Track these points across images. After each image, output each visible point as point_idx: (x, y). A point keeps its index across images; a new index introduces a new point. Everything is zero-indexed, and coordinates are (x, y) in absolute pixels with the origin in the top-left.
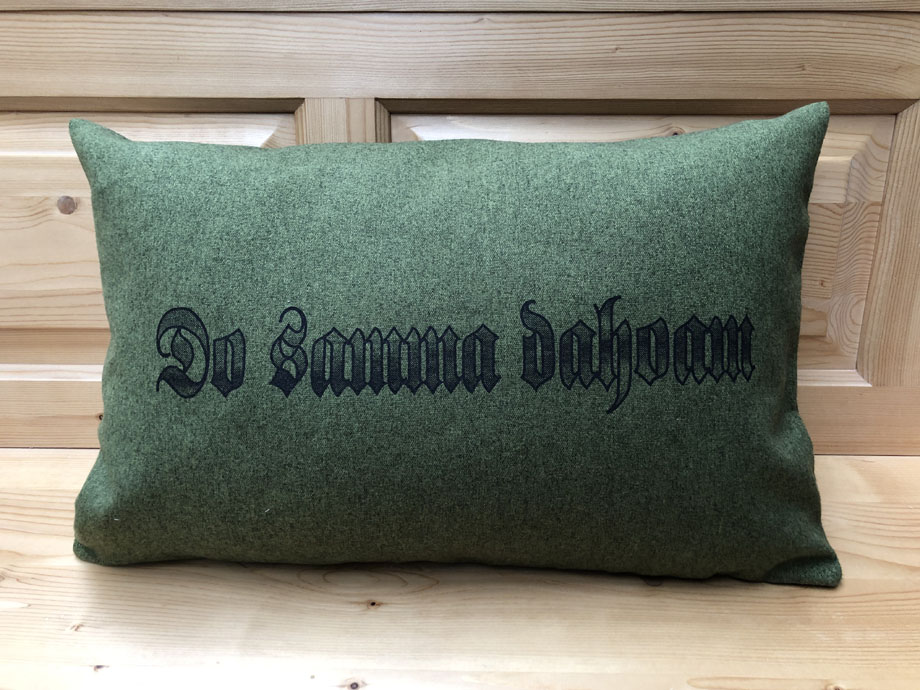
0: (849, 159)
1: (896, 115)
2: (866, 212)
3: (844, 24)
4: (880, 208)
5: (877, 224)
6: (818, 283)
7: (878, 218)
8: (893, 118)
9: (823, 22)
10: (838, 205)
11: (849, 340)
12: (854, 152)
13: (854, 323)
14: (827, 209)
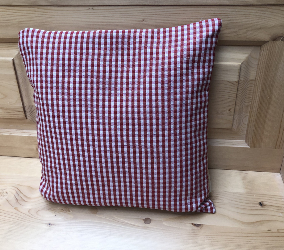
0: (241, 63)
1: (261, 46)
2: (249, 83)
3: (237, 10)
4: (254, 82)
5: (253, 88)
6: (228, 110)
7: (253, 85)
8: (260, 47)
9: (227, 9)
10: (235, 81)
11: (242, 130)
12: (242, 61)
13: (244, 124)
14: (231, 83)
